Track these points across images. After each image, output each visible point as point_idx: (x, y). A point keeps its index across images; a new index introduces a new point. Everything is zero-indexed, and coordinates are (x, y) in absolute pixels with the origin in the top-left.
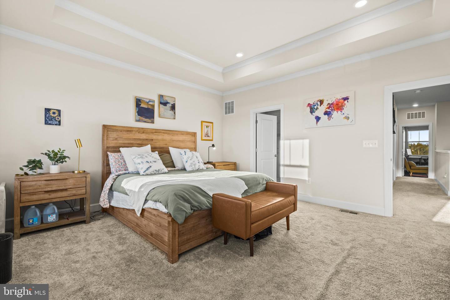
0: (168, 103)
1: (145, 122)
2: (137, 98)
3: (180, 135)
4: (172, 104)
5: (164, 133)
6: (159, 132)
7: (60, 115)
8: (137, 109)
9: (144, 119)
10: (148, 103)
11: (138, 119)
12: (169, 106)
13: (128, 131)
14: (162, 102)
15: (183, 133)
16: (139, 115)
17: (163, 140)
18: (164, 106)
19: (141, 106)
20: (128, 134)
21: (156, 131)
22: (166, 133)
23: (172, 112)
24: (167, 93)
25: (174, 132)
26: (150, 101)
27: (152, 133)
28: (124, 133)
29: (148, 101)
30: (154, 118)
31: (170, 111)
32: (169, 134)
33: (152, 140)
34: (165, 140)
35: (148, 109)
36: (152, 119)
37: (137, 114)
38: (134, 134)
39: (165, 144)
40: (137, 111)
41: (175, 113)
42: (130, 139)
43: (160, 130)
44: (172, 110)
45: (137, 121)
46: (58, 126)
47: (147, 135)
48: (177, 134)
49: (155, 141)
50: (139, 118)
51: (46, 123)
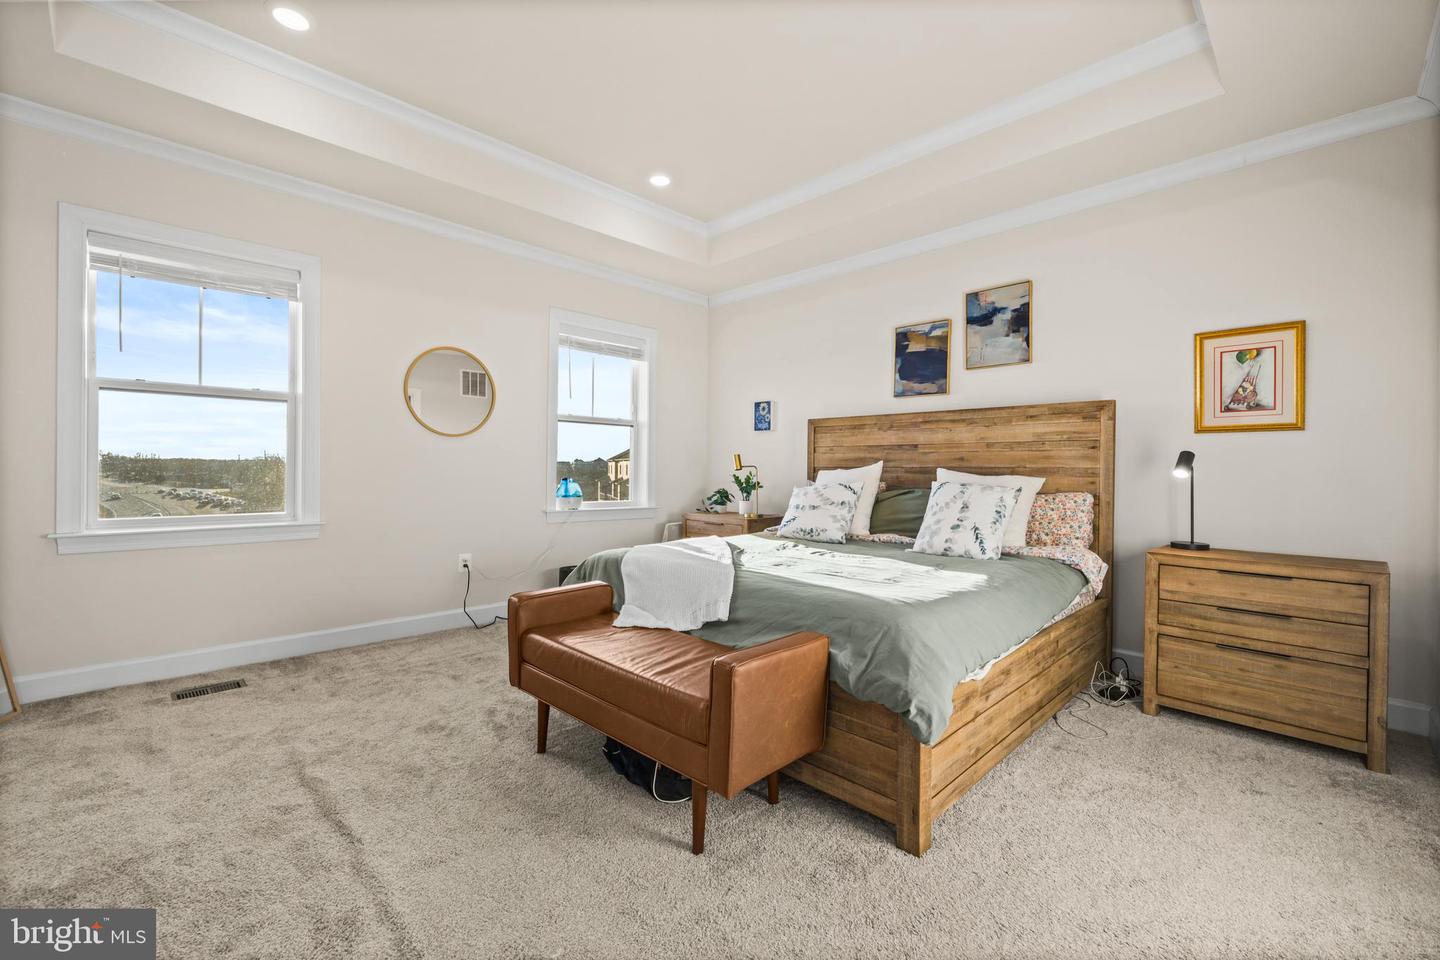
0: (997, 311)
1: (920, 394)
2: (899, 330)
3: (1018, 420)
4: (1014, 311)
5: (953, 421)
6: (936, 421)
7: (769, 412)
8: (899, 361)
9: (917, 386)
10: (926, 335)
11: (900, 389)
12: (1001, 319)
13: (855, 427)
14: (975, 315)
15: (1032, 412)
16: (902, 378)
17: (950, 445)
18: (981, 326)
19: (908, 351)
20: (853, 435)
21: (927, 419)
22: (964, 420)
23: (1017, 340)
24: (991, 276)
25: (989, 414)
26: (933, 328)
27: (915, 425)
28: (847, 433)
29: (926, 328)
30: (945, 377)
31: (1008, 335)
32: (971, 422)
33: (916, 446)
34: (959, 445)
35: (928, 353)
36: (942, 381)
37: (898, 375)
38: (869, 434)
39: (958, 456)
40: (898, 366)
41: (1027, 340)
42: (859, 448)
43: (939, 415)
44: (1014, 332)
45: (897, 395)
46: (767, 431)
47: (901, 434)
48: (1009, 421)
49: (924, 448)
50: (903, 385)
51: (757, 429)
